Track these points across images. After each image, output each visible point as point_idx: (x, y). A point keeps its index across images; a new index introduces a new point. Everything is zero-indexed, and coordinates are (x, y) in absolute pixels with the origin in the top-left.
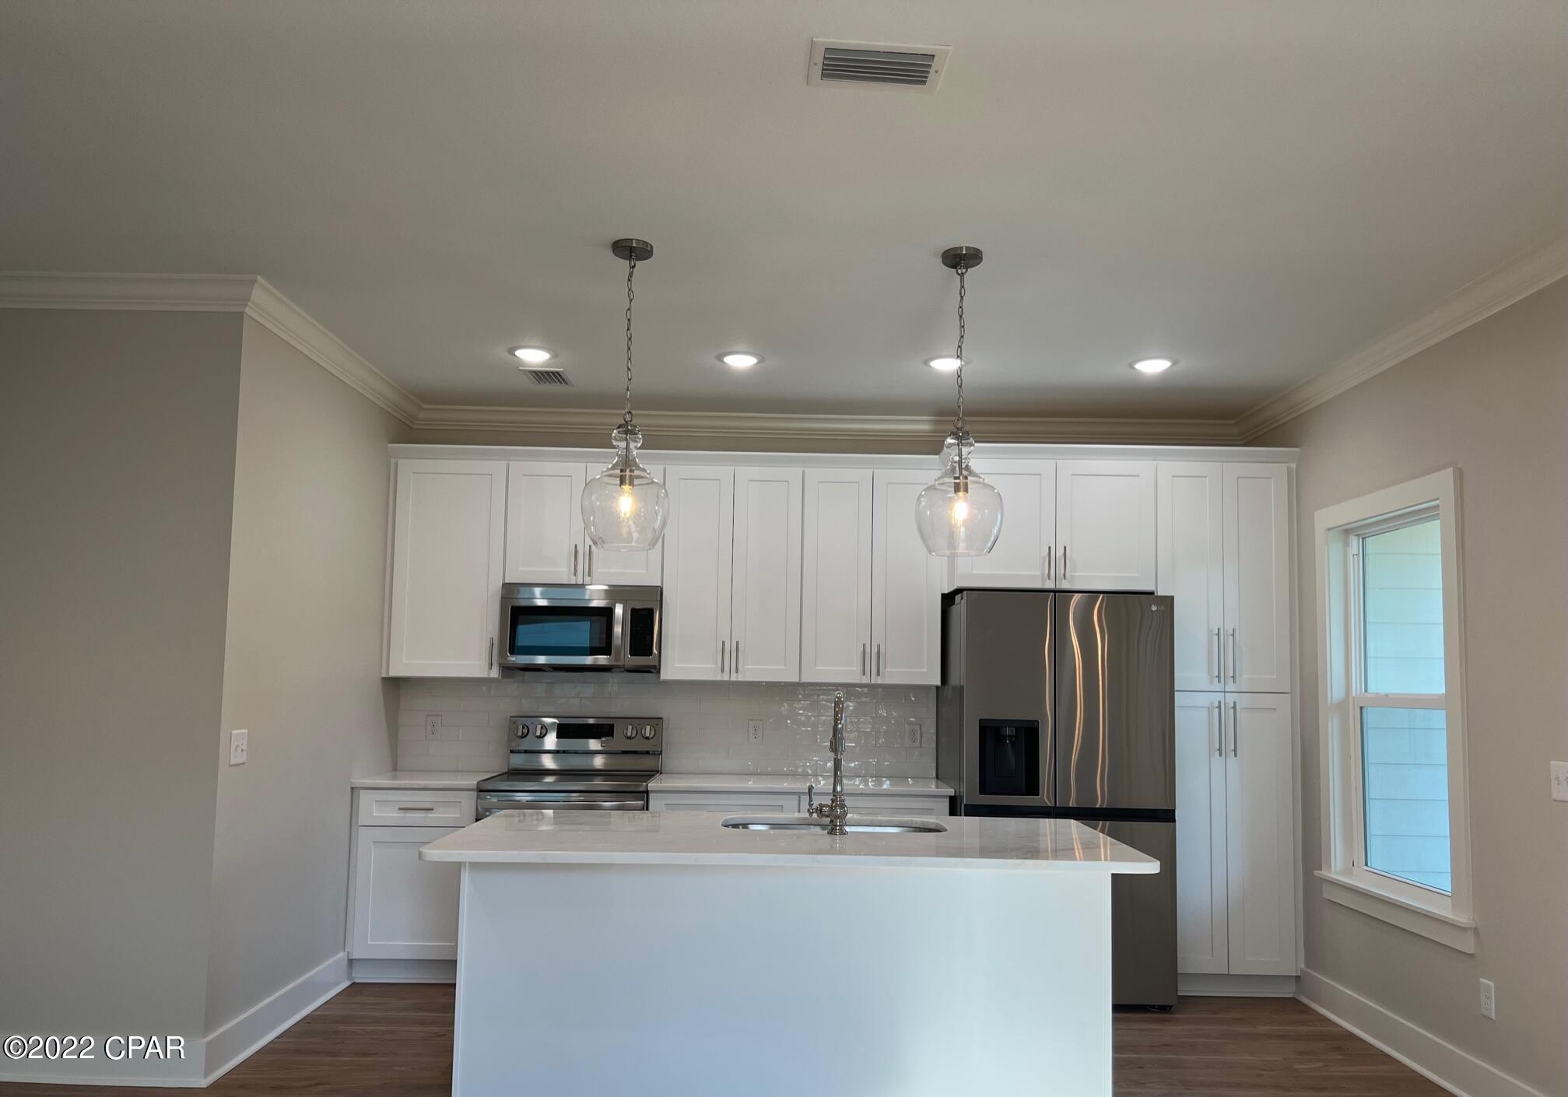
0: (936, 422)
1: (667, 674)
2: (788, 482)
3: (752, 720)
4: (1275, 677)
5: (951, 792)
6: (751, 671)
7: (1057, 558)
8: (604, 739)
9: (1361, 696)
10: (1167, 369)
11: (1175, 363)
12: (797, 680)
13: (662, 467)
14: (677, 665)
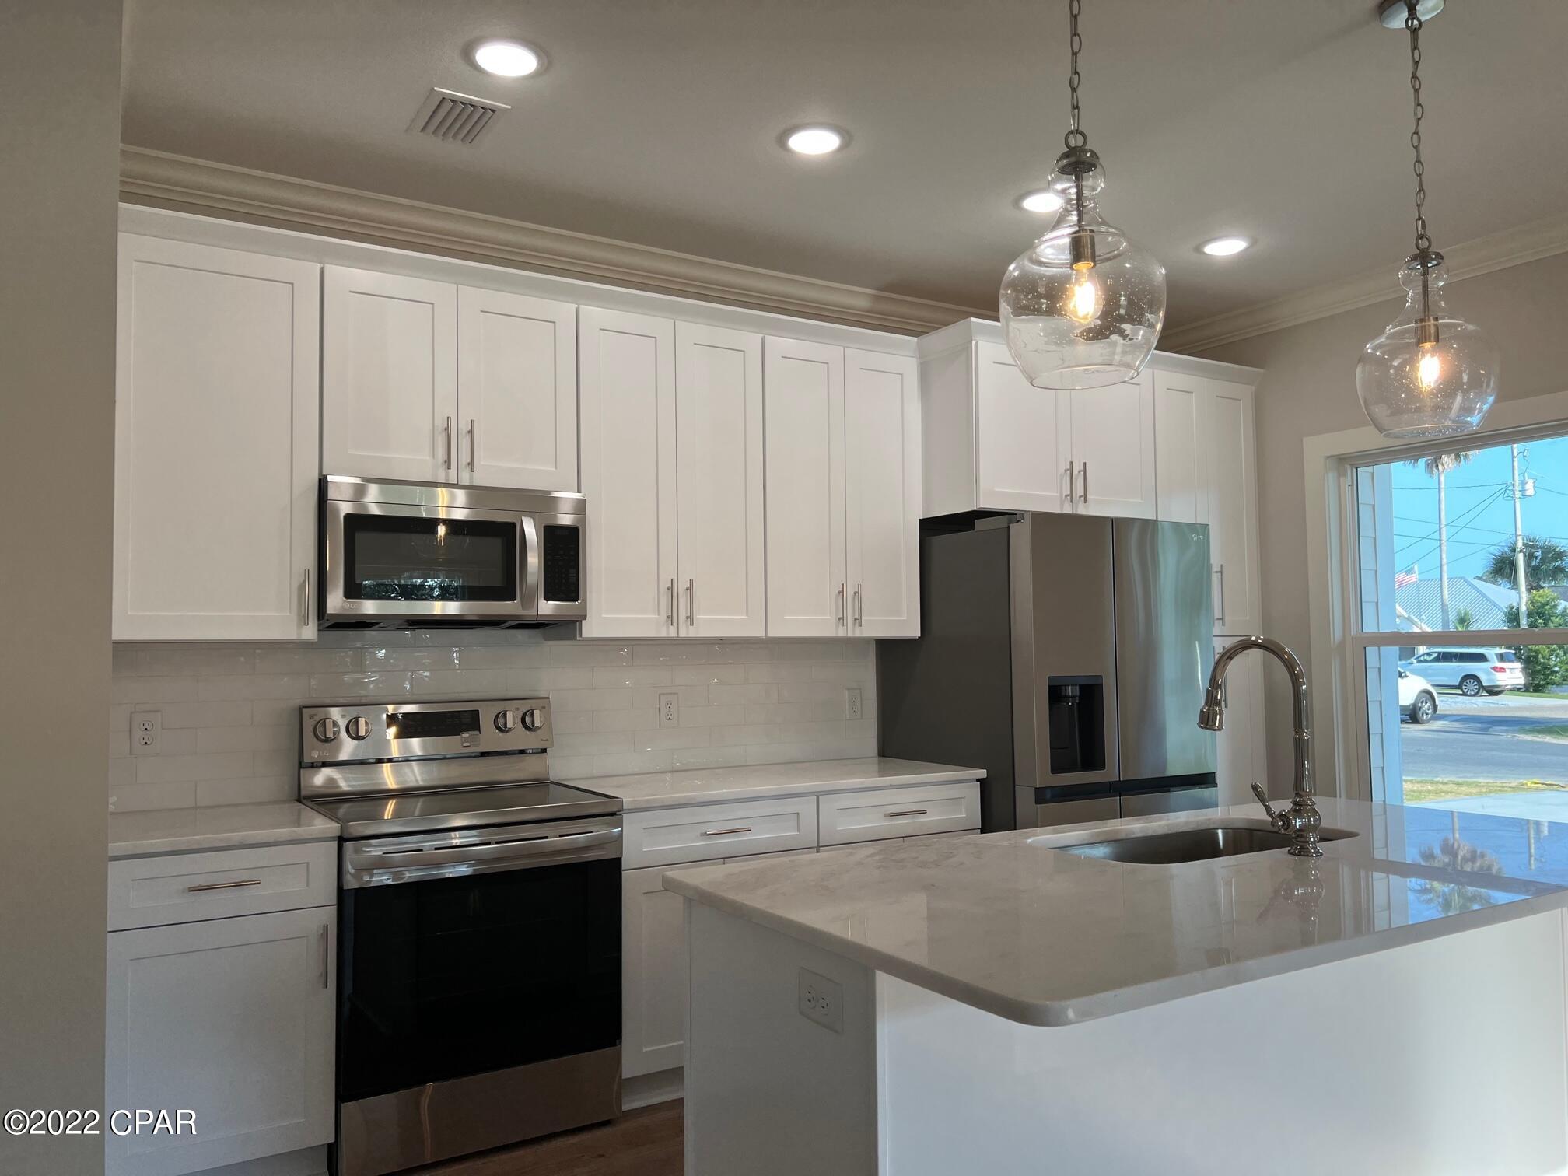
0: (877, 298)
1: (591, 629)
2: (744, 351)
3: (663, 694)
4: (1248, 618)
5: (982, 773)
6: (711, 623)
7: (1076, 476)
8: (465, 735)
9: (1358, 636)
10: (1241, 252)
11: (1254, 242)
12: (761, 634)
13: (574, 306)
14: (604, 616)
